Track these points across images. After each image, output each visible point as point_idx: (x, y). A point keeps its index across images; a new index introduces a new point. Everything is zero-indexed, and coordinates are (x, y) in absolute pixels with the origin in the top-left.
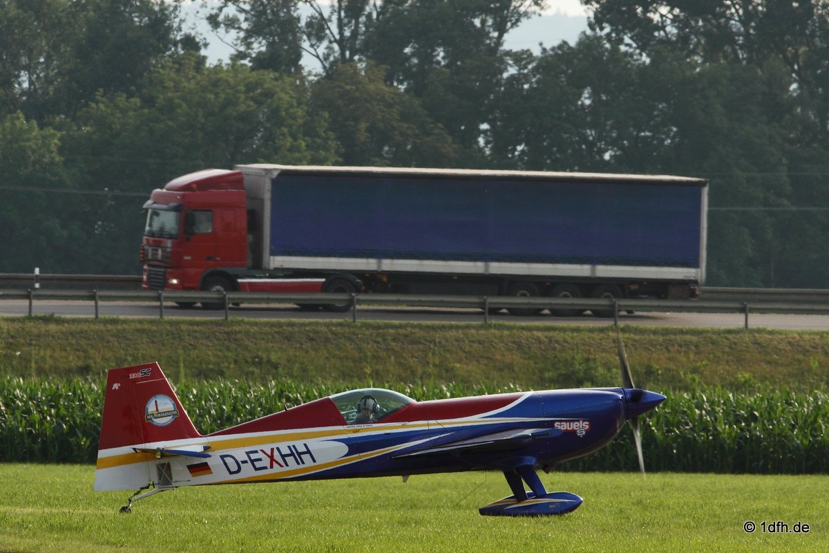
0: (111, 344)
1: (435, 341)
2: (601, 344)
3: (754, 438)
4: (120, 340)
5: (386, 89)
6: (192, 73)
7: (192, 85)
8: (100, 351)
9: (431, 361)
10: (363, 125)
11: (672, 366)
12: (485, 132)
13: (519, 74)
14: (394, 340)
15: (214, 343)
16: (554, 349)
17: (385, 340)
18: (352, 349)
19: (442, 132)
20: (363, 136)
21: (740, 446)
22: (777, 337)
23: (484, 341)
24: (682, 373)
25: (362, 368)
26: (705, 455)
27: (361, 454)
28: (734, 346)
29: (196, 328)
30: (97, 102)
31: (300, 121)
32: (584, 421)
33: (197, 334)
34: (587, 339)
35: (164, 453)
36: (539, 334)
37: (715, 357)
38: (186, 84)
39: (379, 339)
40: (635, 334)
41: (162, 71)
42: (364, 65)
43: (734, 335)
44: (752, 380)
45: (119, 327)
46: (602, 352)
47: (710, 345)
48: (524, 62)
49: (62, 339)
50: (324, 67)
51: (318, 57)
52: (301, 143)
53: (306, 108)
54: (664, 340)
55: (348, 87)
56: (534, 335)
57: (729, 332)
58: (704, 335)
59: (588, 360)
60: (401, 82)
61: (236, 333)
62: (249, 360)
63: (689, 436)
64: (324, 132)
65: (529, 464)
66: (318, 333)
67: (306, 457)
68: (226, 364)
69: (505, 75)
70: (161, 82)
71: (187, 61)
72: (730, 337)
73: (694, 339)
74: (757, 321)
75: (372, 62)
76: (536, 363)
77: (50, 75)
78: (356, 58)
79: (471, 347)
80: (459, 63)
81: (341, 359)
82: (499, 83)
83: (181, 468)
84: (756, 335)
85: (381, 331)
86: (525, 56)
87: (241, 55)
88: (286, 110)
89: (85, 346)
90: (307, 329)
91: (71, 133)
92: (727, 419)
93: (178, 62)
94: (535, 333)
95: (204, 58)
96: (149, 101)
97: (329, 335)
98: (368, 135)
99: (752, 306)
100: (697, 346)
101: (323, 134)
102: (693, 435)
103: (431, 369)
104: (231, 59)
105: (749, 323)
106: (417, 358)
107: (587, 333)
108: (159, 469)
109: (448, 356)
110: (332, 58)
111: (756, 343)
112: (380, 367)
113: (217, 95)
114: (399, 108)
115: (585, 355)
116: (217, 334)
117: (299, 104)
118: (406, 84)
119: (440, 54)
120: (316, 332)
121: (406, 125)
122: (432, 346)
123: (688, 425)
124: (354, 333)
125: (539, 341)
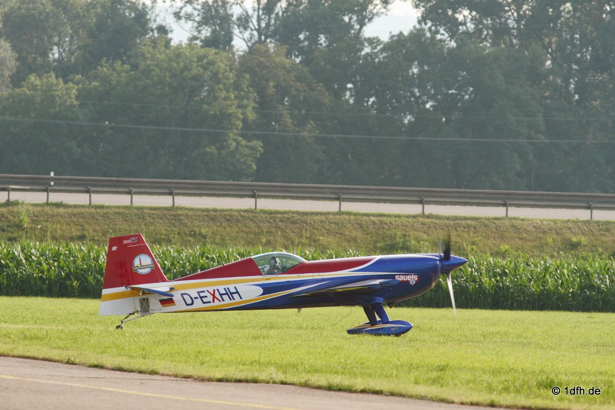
0: (99, 221)
1: (307, 222)
2: (413, 225)
3: (505, 287)
4: (105, 219)
5: (287, 60)
6: (163, 49)
7: (163, 56)
8: (92, 225)
9: (304, 235)
10: (271, 84)
11: (459, 240)
12: (350, 89)
13: (372, 52)
14: (281, 221)
15: (165, 222)
16: (384, 228)
17: (275, 221)
18: (254, 226)
19: (322, 89)
20: (271, 91)
21: (496, 292)
22: (526, 223)
23: (338, 223)
24: (465, 245)
25: (260, 239)
26: (474, 297)
27: (271, 294)
28: (498, 228)
29: (154, 212)
30: (102, 66)
31: (232, 81)
32: (414, 275)
33: (155, 216)
34: (404, 222)
35: (145, 292)
36: (374, 219)
37: (487, 235)
38: (159, 56)
39: (271, 221)
40: (435, 219)
41: (143, 47)
42: (273, 45)
43: (499, 221)
44: (510, 250)
45: (105, 211)
46: (414, 231)
47: (484, 227)
48: (375, 45)
49: (68, 218)
50: (248, 46)
51: (244, 39)
52: (230, 95)
53: (235, 72)
54: (454, 224)
55: (262, 59)
56: (370, 219)
57: (496, 219)
58: (480, 221)
59: (405, 235)
60: (297, 56)
61: (179, 215)
62: (188, 233)
63: (463, 285)
64: (247, 88)
65: (379, 302)
66: (232, 216)
67: (236, 296)
68: (173, 235)
69: (363, 53)
70: (143, 55)
71: (159, 41)
72: (496, 222)
73: (473, 223)
74: (514, 212)
75: (279, 43)
76: (371, 237)
77: (72, 49)
78: (268, 40)
79: (330, 226)
80: (335, 45)
81: (247, 233)
82: (359, 58)
83: (155, 302)
84: (513, 221)
85: (273, 215)
86: (376, 41)
87: (195, 38)
88: (223, 74)
89: (82, 223)
90: (225, 213)
91: (85, 86)
92: (489, 275)
93: (154, 42)
94: (372, 218)
95: (171, 39)
96: (135, 67)
97: (239, 218)
98: (275, 90)
99: (511, 202)
100: (475, 228)
101: (246, 90)
102: (466, 285)
103: (304, 240)
104: (188, 40)
105: (508, 213)
106: (295, 233)
107: (404, 218)
108: (141, 302)
109: (315, 231)
110: (253, 41)
111: (513, 226)
112: (271, 238)
113: (178, 63)
114: (295, 73)
115: (404, 233)
116: (167, 216)
117: (231, 70)
118: (300, 57)
119: (322, 39)
120: (230, 216)
121: (298, 84)
122: (305, 225)
123: (463, 278)
124: (255, 217)
125: (374, 223)
